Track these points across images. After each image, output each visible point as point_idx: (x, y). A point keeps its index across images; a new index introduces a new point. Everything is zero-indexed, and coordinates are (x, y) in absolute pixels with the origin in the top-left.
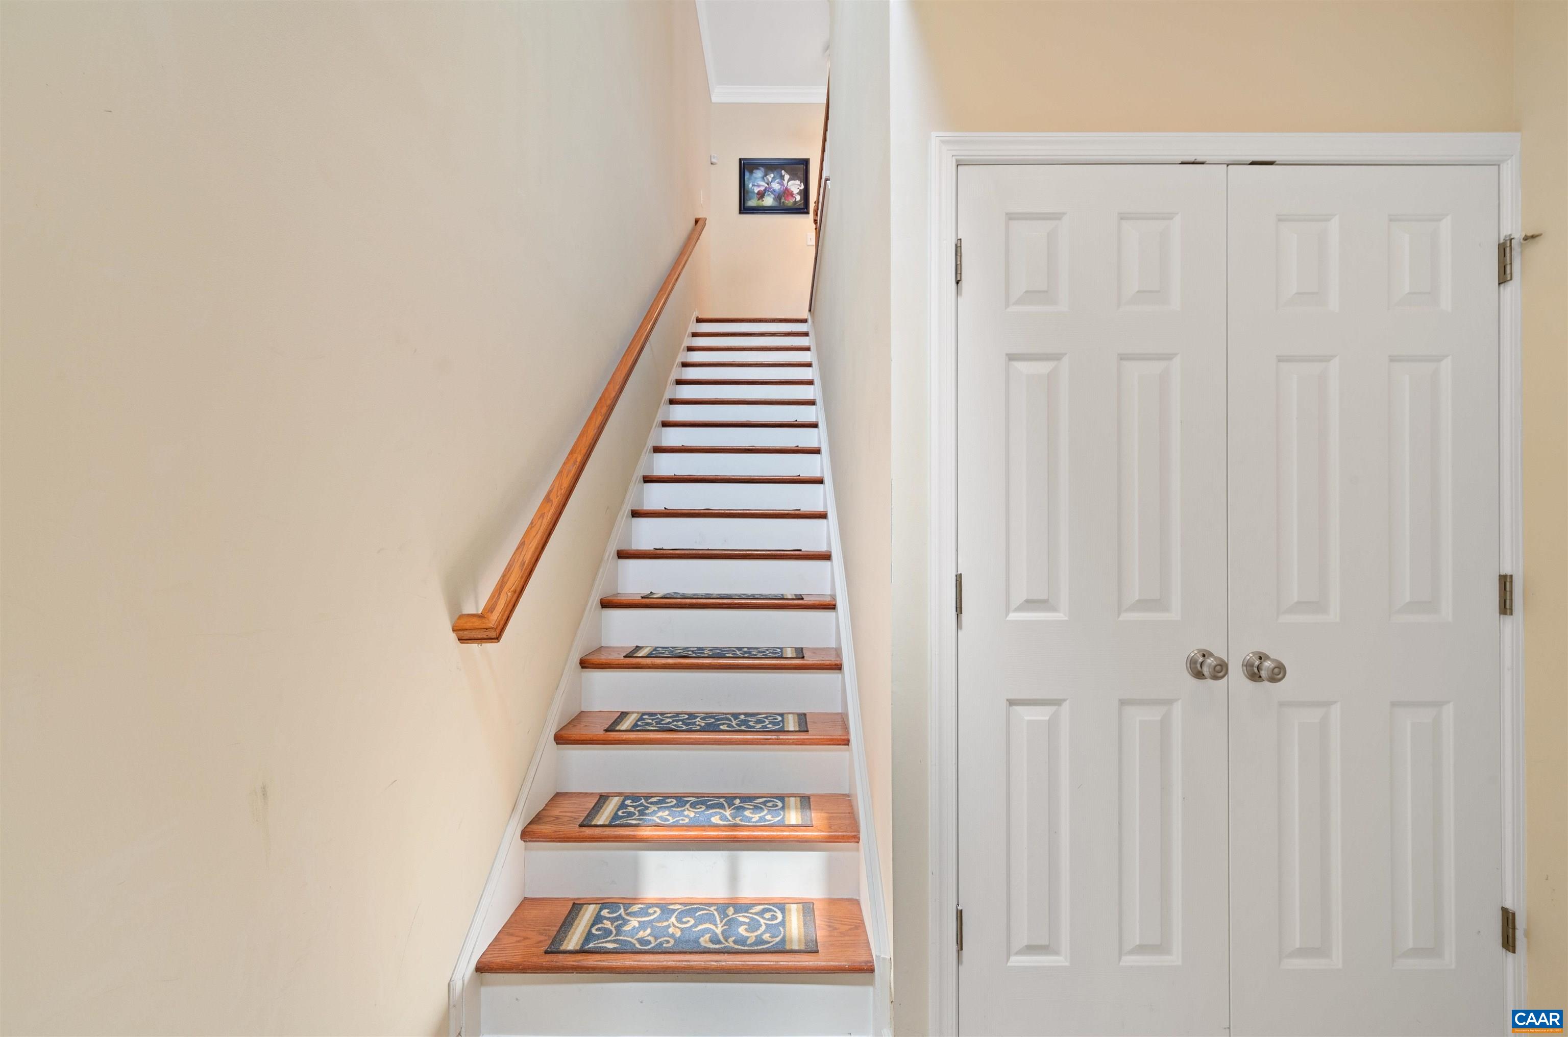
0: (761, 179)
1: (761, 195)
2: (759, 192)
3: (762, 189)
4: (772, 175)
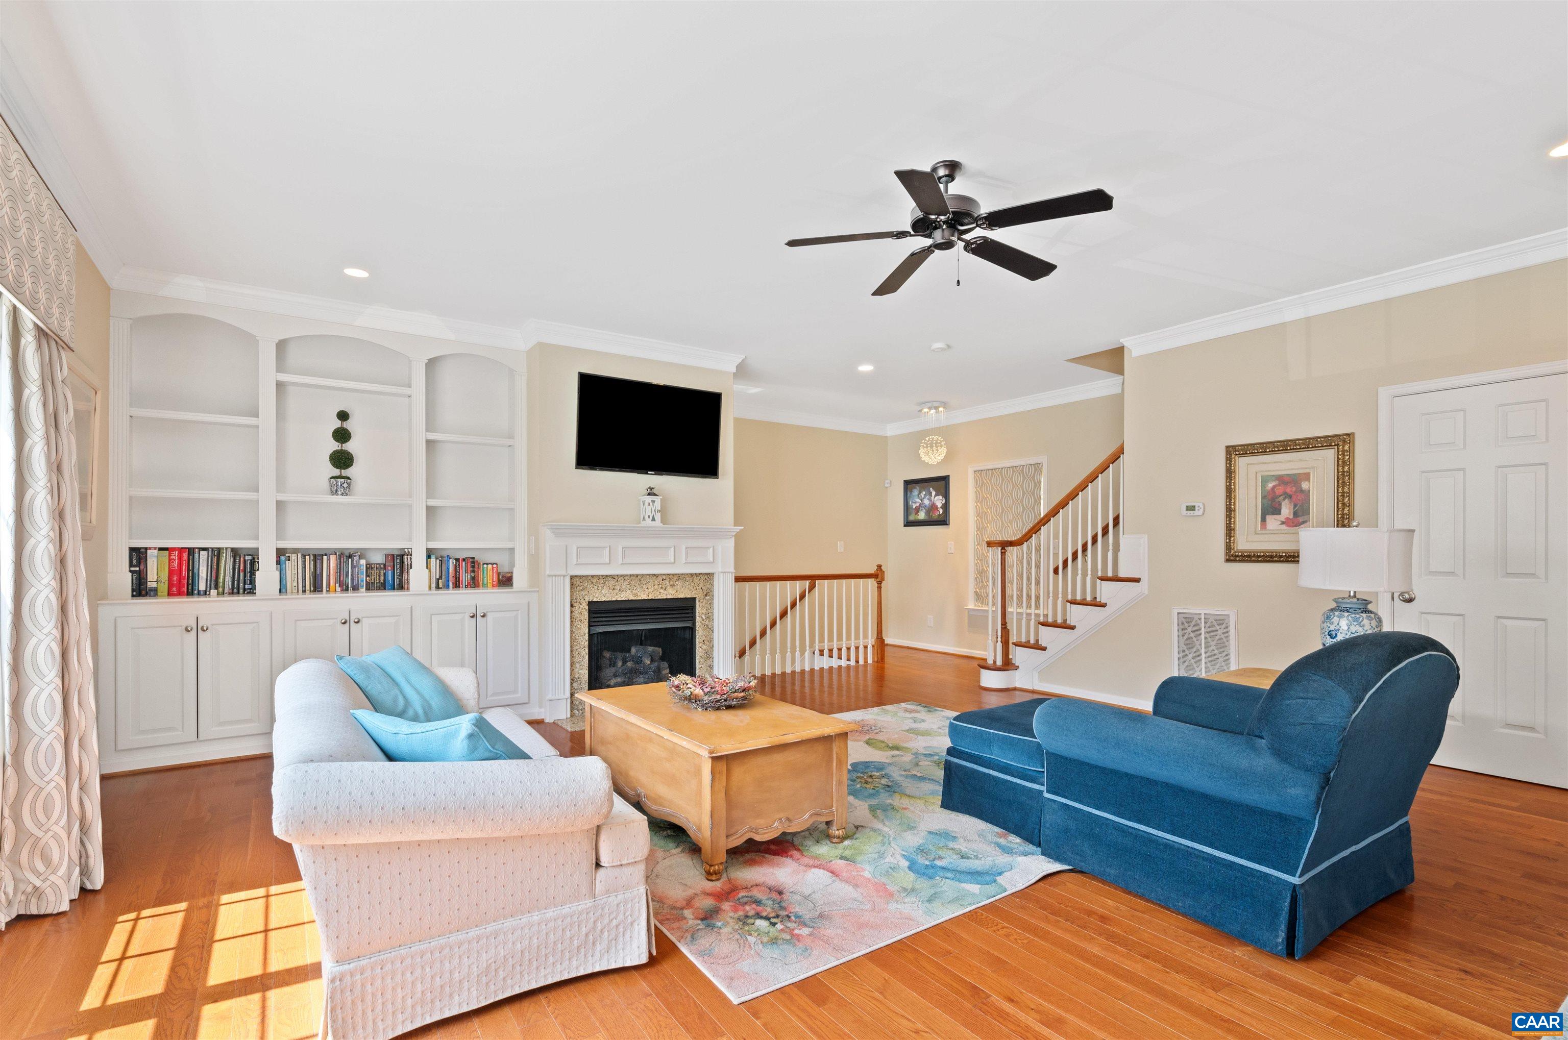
4: (924, 493)
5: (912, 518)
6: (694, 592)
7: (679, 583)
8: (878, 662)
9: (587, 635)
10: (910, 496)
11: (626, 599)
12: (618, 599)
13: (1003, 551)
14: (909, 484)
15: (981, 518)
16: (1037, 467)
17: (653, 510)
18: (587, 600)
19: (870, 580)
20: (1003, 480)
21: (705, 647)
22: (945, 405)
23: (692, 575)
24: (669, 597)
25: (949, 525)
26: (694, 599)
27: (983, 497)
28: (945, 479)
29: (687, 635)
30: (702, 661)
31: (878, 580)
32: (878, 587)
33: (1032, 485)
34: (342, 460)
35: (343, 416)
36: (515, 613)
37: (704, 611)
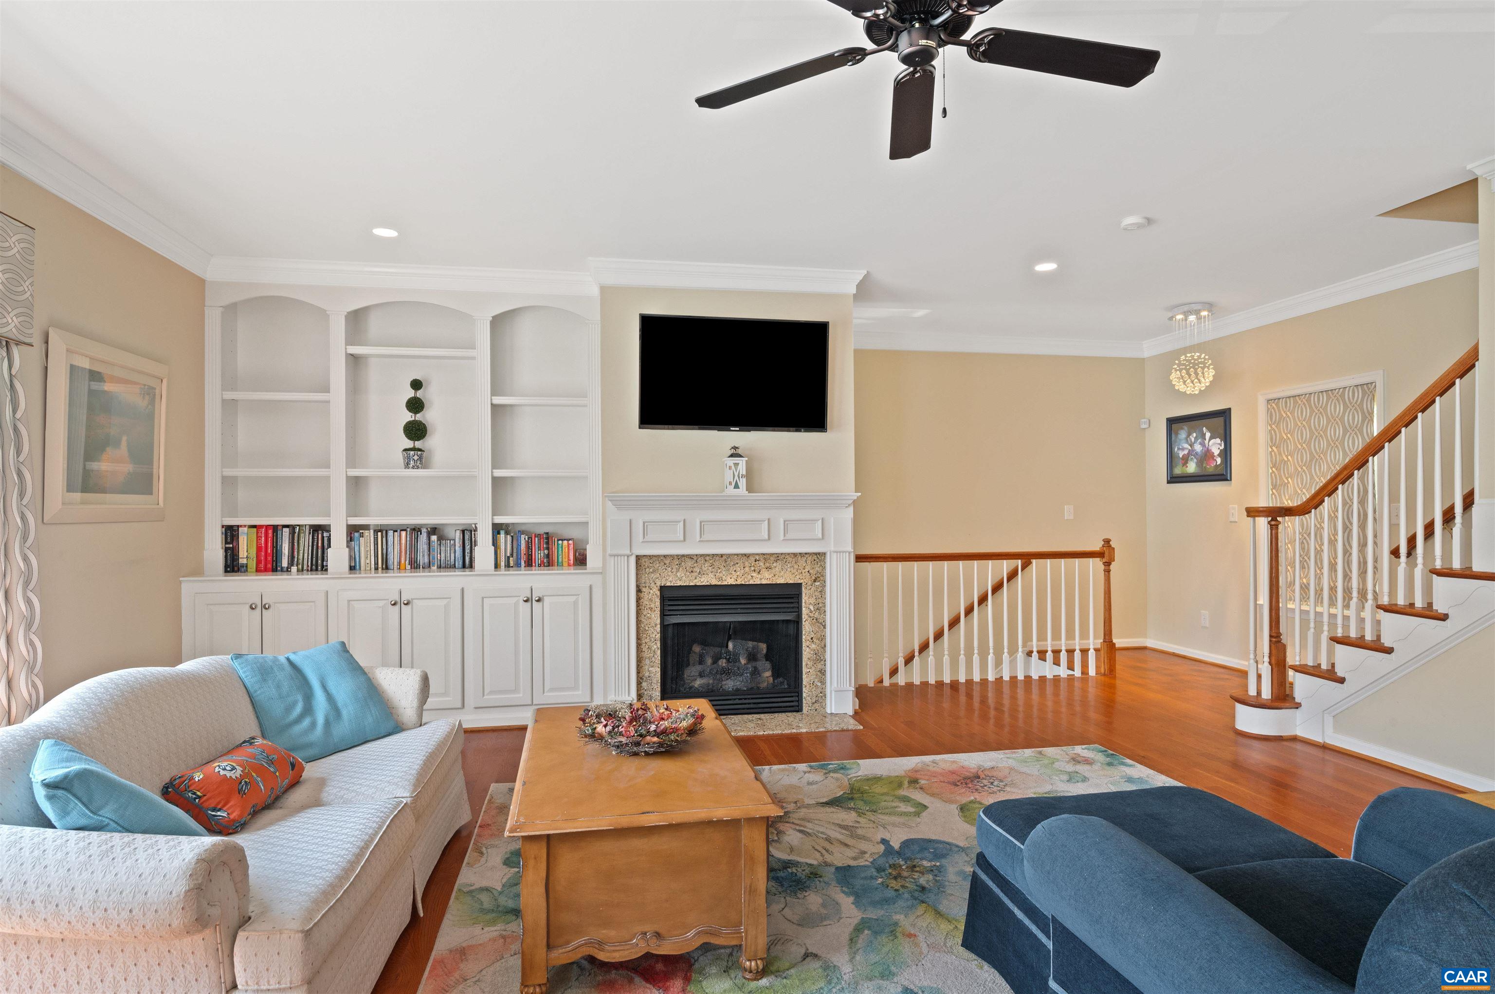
0: (1184, 441)
1: (1185, 460)
2: (1183, 455)
3: (1186, 452)
4: (1195, 435)
5: (1178, 471)
6: (798, 577)
7: (778, 566)
8: (1104, 675)
9: (659, 626)
10: (1176, 442)
11: (708, 584)
12: (698, 584)
13: (1273, 523)
14: (1173, 423)
15: (1278, 469)
16: (1368, 389)
17: (736, 474)
18: (658, 584)
19: (1091, 561)
20: (1312, 411)
21: (813, 646)
22: (1210, 306)
23: (795, 555)
24: (764, 582)
25: (1231, 480)
26: (799, 585)
27: (1281, 438)
28: (1225, 415)
29: (791, 629)
30: (810, 664)
31: (1104, 560)
32: (1105, 571)
33: (1359, 418)
34: (416, 431)
35: (416, 385)
36: (575, 597)
37: (812, 601)
